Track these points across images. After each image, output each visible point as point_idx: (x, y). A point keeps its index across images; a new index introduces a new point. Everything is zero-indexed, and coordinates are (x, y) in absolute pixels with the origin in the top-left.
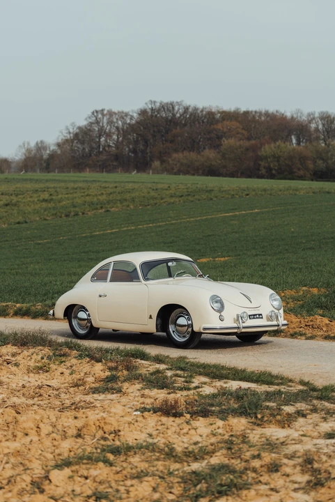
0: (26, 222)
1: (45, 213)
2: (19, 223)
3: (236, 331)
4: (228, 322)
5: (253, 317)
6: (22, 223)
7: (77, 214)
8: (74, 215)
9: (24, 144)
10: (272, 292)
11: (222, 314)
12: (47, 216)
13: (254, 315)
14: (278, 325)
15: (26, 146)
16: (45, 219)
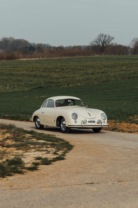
0: (107, 81)
1: (119, 77)
2: (103, 82)
3: (81, 127)
4: (79, 123)
5: (90, 122)
6: (105, 82)
7: (134, 78)
8: (133, 78)
9: (134, 39)
10: (103, 112)
11: (76, 120)
12: (119, 78)
13: (91, 121)
14: (102, 126)
15: (136, 40)
16: (117, 80)
